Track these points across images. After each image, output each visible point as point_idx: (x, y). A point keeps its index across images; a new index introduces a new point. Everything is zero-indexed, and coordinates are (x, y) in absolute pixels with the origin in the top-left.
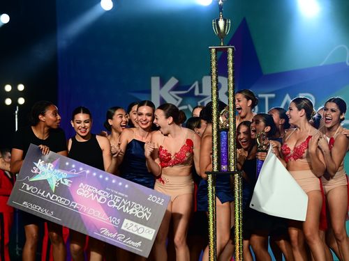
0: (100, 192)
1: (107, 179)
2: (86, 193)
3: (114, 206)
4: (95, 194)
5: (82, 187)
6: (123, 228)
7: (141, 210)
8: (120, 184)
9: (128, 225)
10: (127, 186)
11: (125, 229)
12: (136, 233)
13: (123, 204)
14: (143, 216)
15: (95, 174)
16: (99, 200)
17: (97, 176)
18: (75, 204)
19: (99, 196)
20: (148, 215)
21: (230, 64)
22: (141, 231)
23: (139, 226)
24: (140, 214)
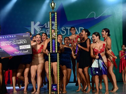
0: (8, 42)
1: (8, 37)
2: (4, 44)
3: (14, 44)
4: (7, 43)
5: (2, 43)
6: (20, 49)
7: (23, 41)
8: (13, 36)
9: (21, 47)
10: (15, 36)
11: (21, 49)
12: (25, 48)
13: (16, 42)
14: (24, 42)
15: (3, 37)
16: (9, 44)
17: (5, 38)
18: (2, 49)
19: (8, 43)
20: (26, 41)
21: (56, 18)
22: (26, 47)
23: (25, 46)
24: (23, 42)
